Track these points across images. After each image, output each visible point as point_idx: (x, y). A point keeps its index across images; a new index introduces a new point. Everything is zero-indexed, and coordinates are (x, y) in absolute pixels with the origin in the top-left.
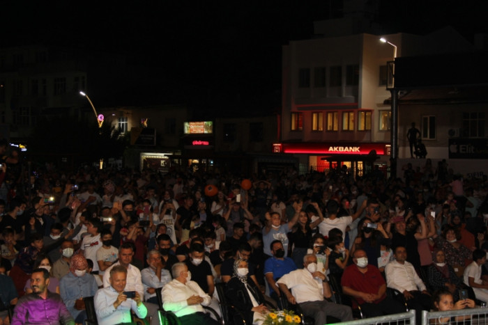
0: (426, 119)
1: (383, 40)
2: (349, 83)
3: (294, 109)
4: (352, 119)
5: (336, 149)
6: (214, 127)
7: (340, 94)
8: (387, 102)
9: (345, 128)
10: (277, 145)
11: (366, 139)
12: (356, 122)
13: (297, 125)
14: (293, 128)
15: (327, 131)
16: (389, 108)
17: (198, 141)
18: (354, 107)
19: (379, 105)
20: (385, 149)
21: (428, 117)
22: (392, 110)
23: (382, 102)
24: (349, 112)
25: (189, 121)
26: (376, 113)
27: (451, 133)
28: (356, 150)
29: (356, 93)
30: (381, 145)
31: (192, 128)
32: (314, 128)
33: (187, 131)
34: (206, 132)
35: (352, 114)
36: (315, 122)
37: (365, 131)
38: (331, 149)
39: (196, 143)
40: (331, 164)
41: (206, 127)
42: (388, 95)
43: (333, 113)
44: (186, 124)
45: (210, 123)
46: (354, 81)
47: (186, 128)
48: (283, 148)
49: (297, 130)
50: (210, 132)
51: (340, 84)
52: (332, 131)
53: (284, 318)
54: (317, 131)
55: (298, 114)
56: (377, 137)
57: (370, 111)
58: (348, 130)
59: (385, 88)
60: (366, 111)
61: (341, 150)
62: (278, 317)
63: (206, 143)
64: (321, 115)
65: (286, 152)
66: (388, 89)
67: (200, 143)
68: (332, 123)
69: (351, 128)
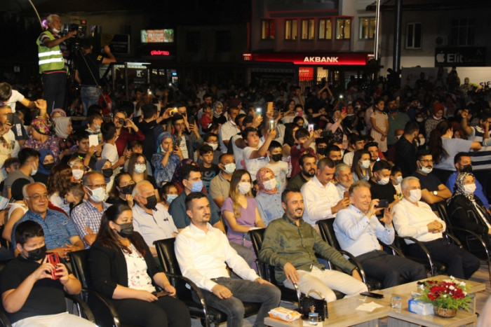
0: (411, 27)
3: (267, 15)
5: (311, 59)
6: (175, 36)
8: (368, 8)
9: (321, 36)
10: (247, 56)
11: (344, 48)
12: (334, 33)
13: (268, 34)
14: (263, 37)
15: (301, 40)
17: (157, 50)
18: (333, 14)
19: (360, 12)
20: (367, 60)
21: (414, 24)
23: (364, 8)
24: (326, 20)
25: (147, 29)
26: (356, 21)
27: (439, 41)
28: (334, 60)
30: (363, 55)
31: (150, 36)
32: (287, 37)
33: (144, 40)
34: (166, 41)
35: (329, 22)
36: (289, 30)
37: (343, 39)
38: (306, 59)
39: (154, 53)
41: (166, 35)
43: (308, 20)
44: (144, 33)
45: (170, 31)
47: (143, 37)
48: (254, 59)
49: (268, 39)
50: (171, 40)
52: (307, 40)
54: (290, 40)
55: (269, 21)
56: (357, 47)
57: (350, 18)
58: (325, 40)
60: (345, 18)
61: (318, 60)
63: (166, 53)
64: (295, 22)
67: (159, 53)
68: (307, 31)
69: (329, 36)
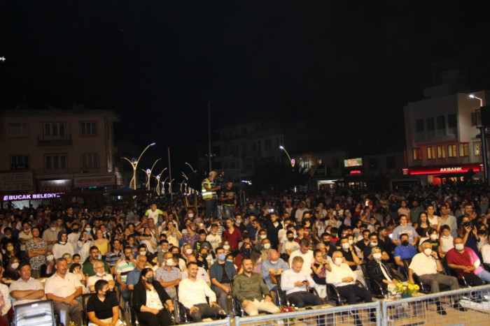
1: (472, 96)
2: (450, 126)
3: (415, 145)
4: (454, 149)
5: (445, 170)
6: (363, 161)
7: (445, 134)
8: (478, 136)
9: (450, 155)
10: (405, 170)
11: (465, 162)
12: (458, 151)
13: (418, 156)
14: (415, 158)
16: (480, 140)
18: (456, 141)
19: (473, 139)
20: (480, 168)
22: (482, 141)
23: (475, 136)
24: (452, 145)
25: (347, 159)
26: (471, 144)
28: (459, 169)
29: (456, 132)
30: (477, 165)
31: (349, 163)
32: (429, 157)
33: (346, 165)
34: (358, 165)
35: (454, 146)
36: (430, 153)
37: (465, 156)
38: (442, 170)
39: (352, 172)
40: (442, 180)
41: (358, 162)
42: (478, 132)
43: (431, 147)
44: (346, 161)
45: (360, 159)
46: (454, 124)
47: (345, 163)
48: (409, 172)
49: (418, 159)
50: (361, 164)
51: (444, 127)
52: (442, 158)
53: (407, 287)
54: (431, 159)
55: (418, 149)
56: (473, 160)
57: (467, 143)
58: (453, 157)
59: (475, 127)
60: (464, 143)
61: (449, 170)
62: (403, 286)
63: (359, 172)
64: (433, 148)
65: (412, 174)
66: (477, 128)
67: (355, 172)
68: (441, 153)
69: (455, 155)
